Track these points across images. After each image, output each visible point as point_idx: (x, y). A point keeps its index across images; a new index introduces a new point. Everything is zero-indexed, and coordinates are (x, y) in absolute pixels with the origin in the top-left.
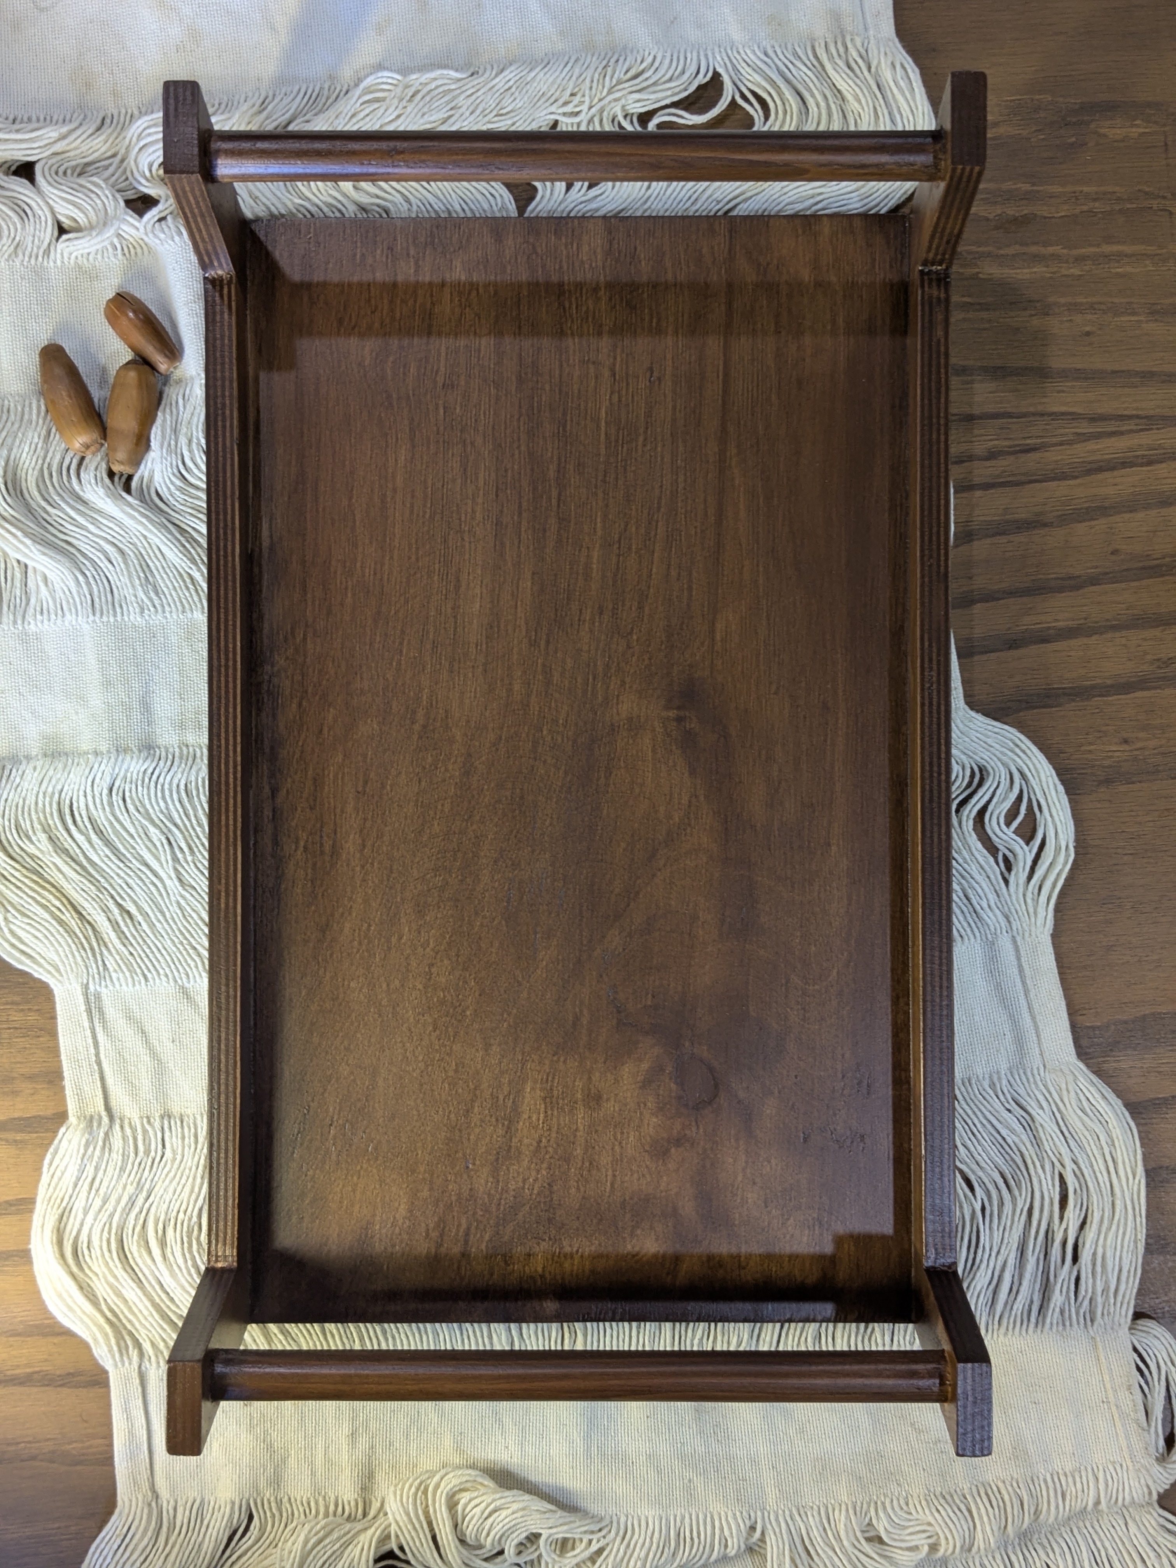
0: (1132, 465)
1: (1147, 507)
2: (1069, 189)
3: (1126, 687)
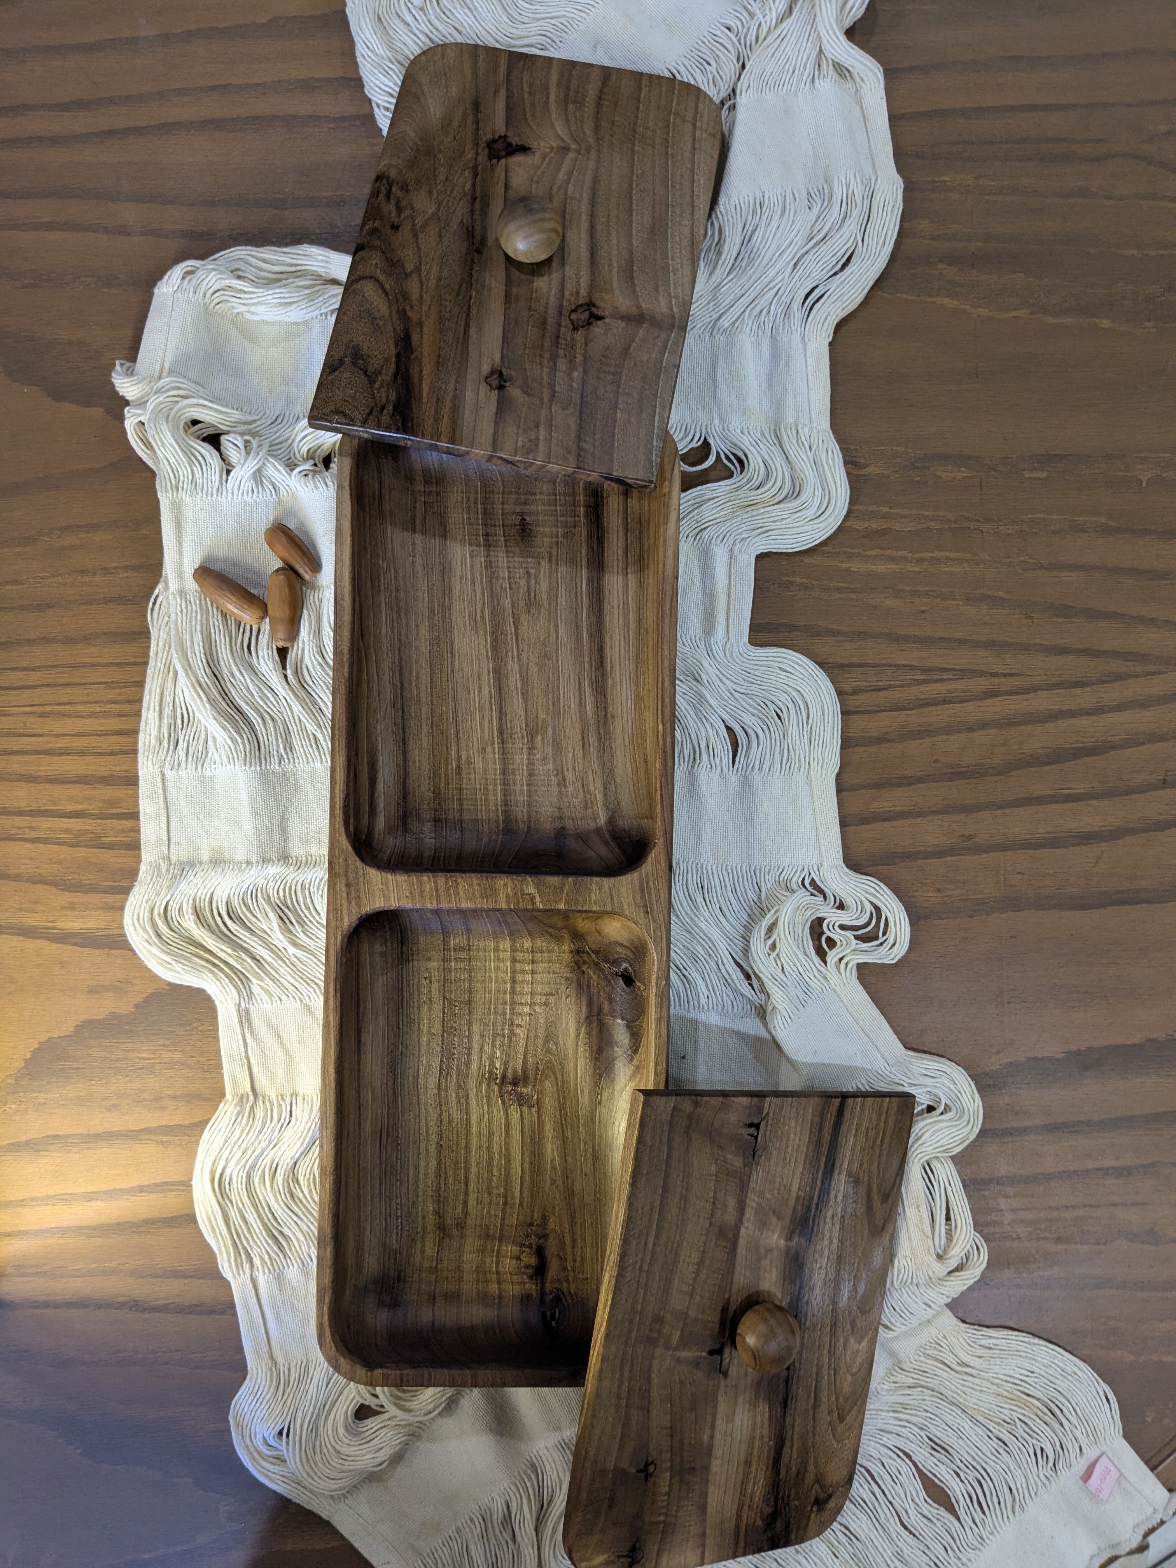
0: (949, 702)
1: (959, 731)
2: (914, 512)
3: (939, 854)
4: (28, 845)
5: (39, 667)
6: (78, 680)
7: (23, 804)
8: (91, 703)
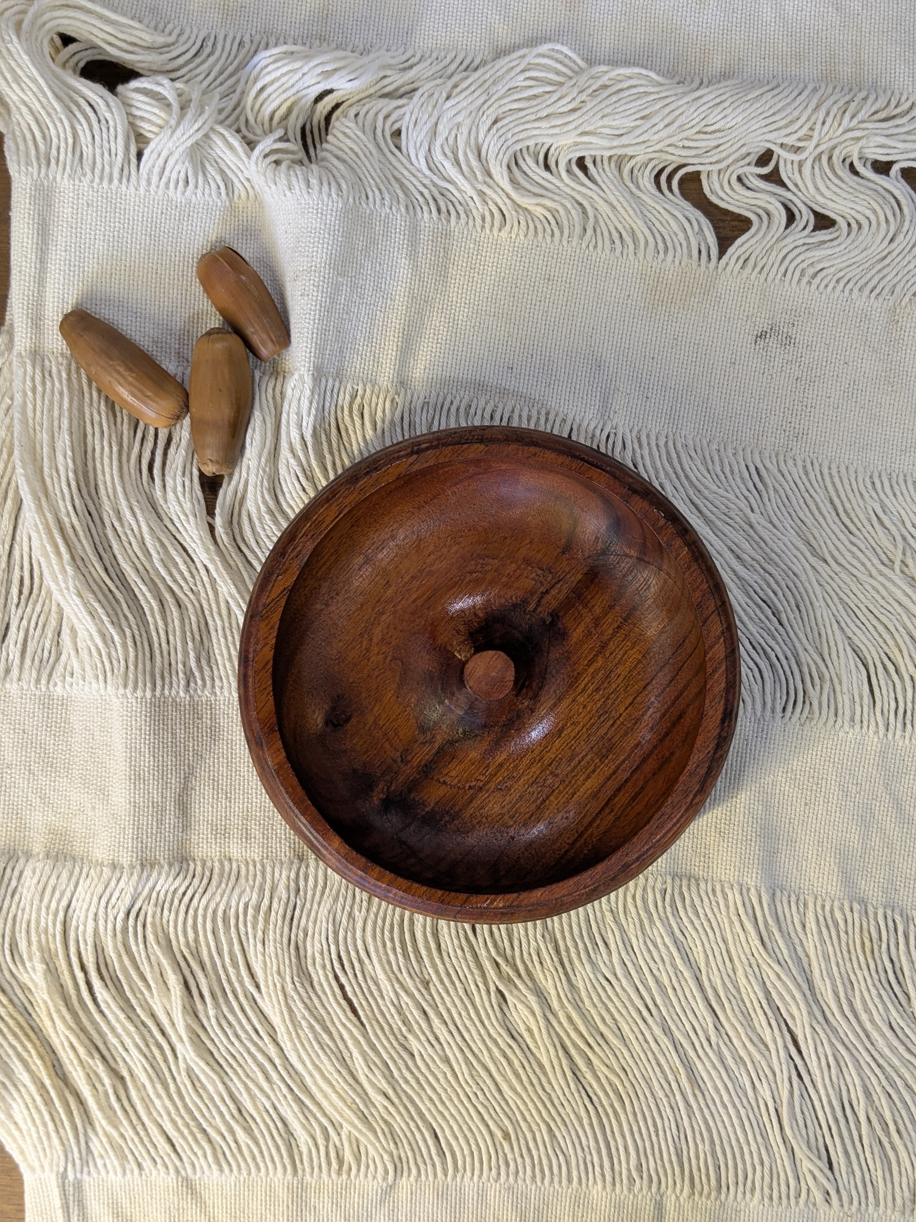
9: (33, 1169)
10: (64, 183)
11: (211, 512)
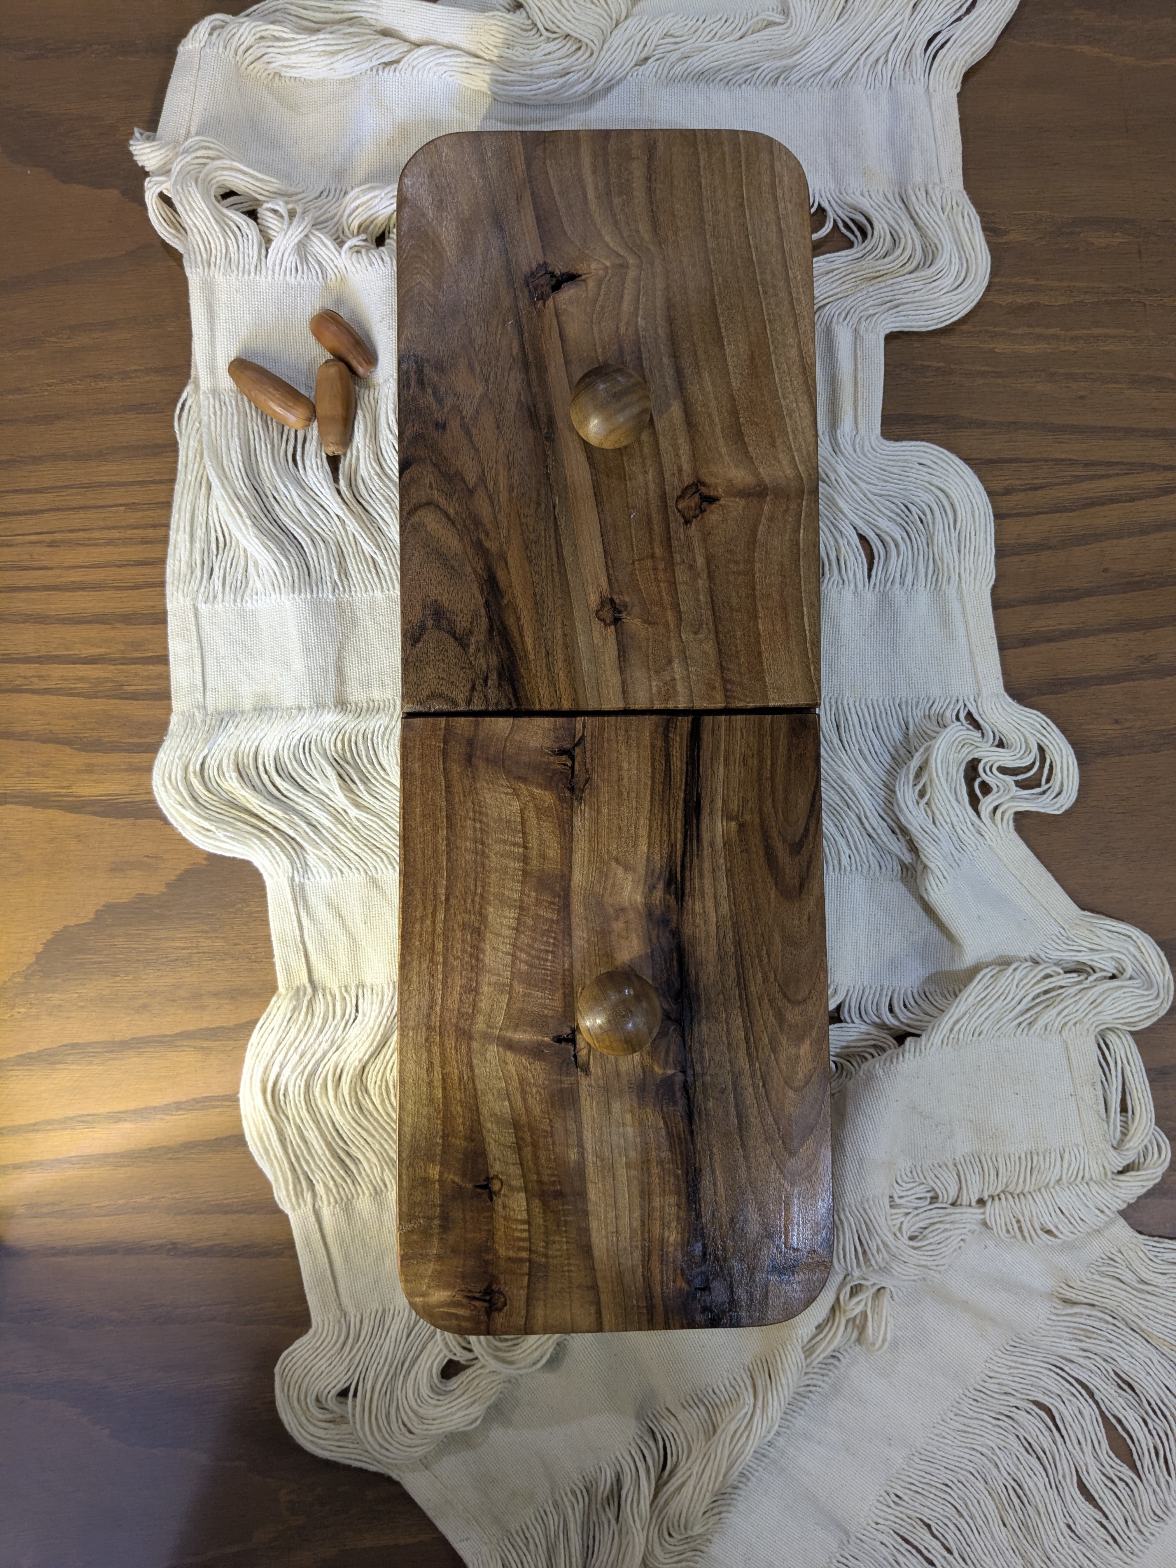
0: (1117, 501)
1: (1130, 535)
2: (1065, 283)
4: (36, 697)
5: (47, 488)
6: (93, 503)
7: (30, 650)
8: (109, 529)
9: (272, 876)
10: (220, 278)
11: (336, 480)
